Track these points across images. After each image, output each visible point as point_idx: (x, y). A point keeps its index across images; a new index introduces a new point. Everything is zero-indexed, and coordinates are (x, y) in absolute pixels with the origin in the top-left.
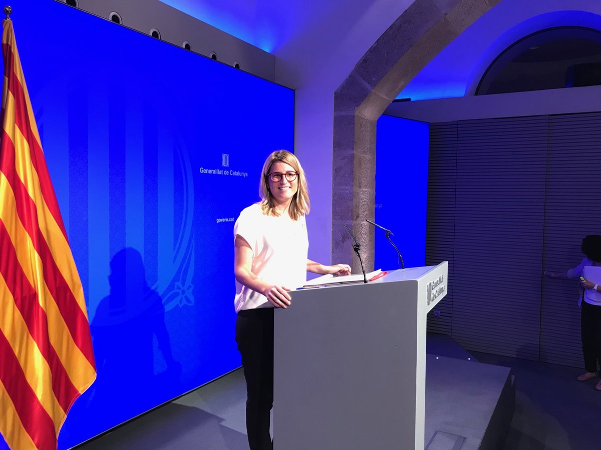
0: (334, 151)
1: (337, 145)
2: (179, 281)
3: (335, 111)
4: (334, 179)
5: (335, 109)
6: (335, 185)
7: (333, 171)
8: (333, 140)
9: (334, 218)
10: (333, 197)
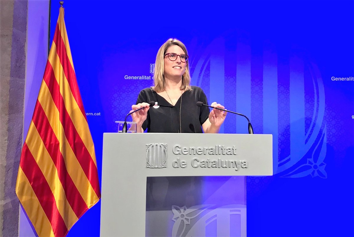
2: (311, 158)
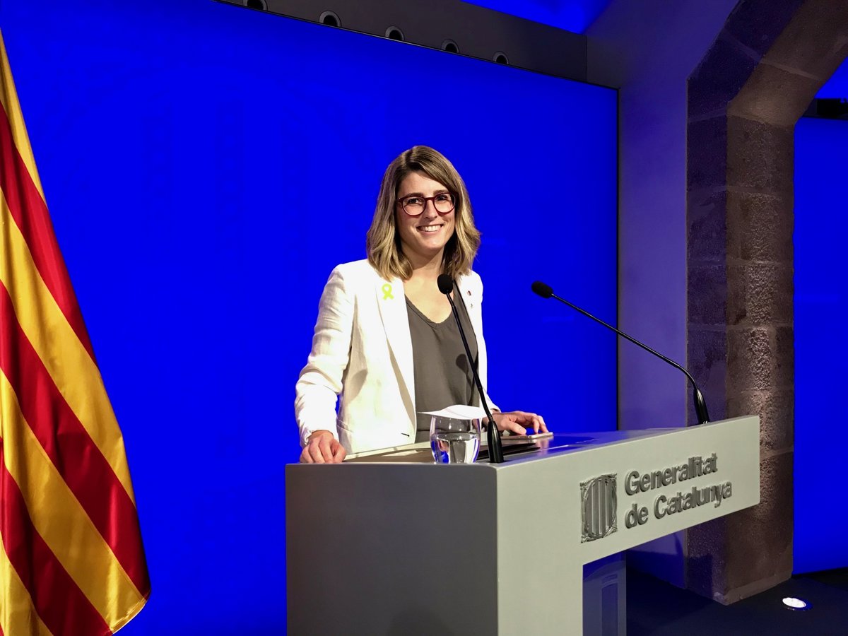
0: (689, 190)
1: (696, 178)
3: (690, 115)
4: (691, 244)
5: (689, 111)
6: (691, 256)
7: (688, 228)
8: (686, 170)
9: (691, 320)
10: (689, 278)
